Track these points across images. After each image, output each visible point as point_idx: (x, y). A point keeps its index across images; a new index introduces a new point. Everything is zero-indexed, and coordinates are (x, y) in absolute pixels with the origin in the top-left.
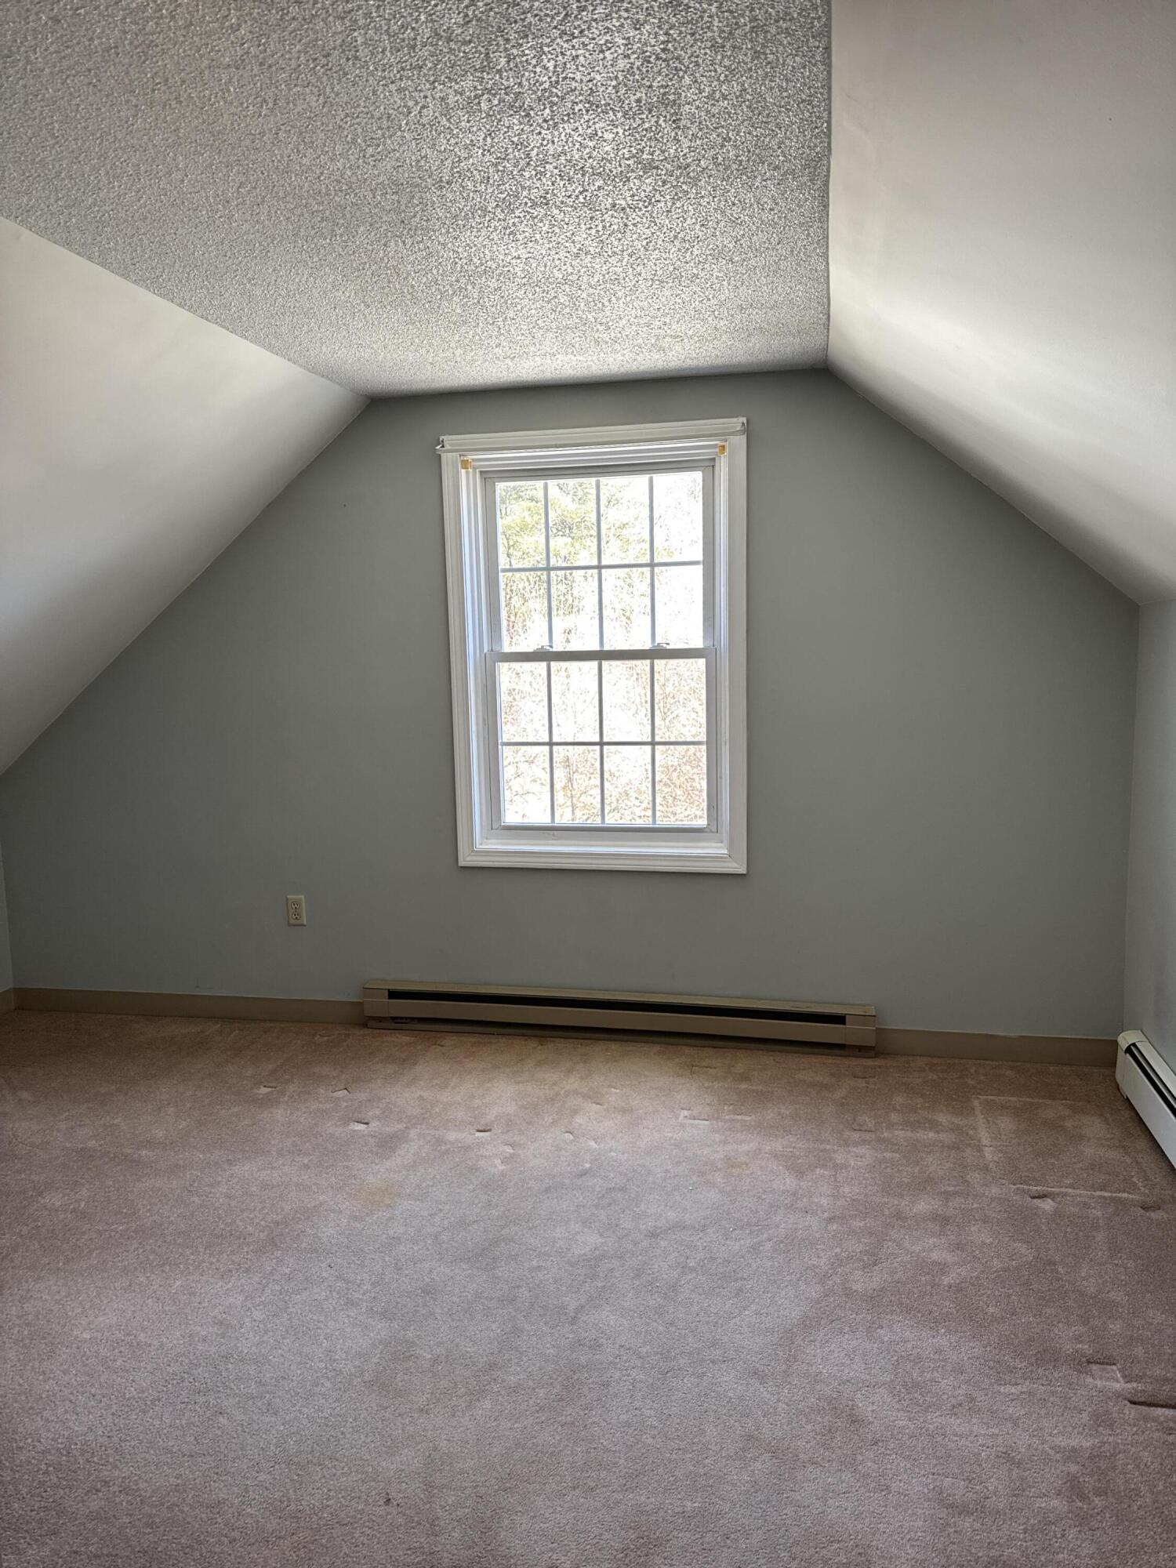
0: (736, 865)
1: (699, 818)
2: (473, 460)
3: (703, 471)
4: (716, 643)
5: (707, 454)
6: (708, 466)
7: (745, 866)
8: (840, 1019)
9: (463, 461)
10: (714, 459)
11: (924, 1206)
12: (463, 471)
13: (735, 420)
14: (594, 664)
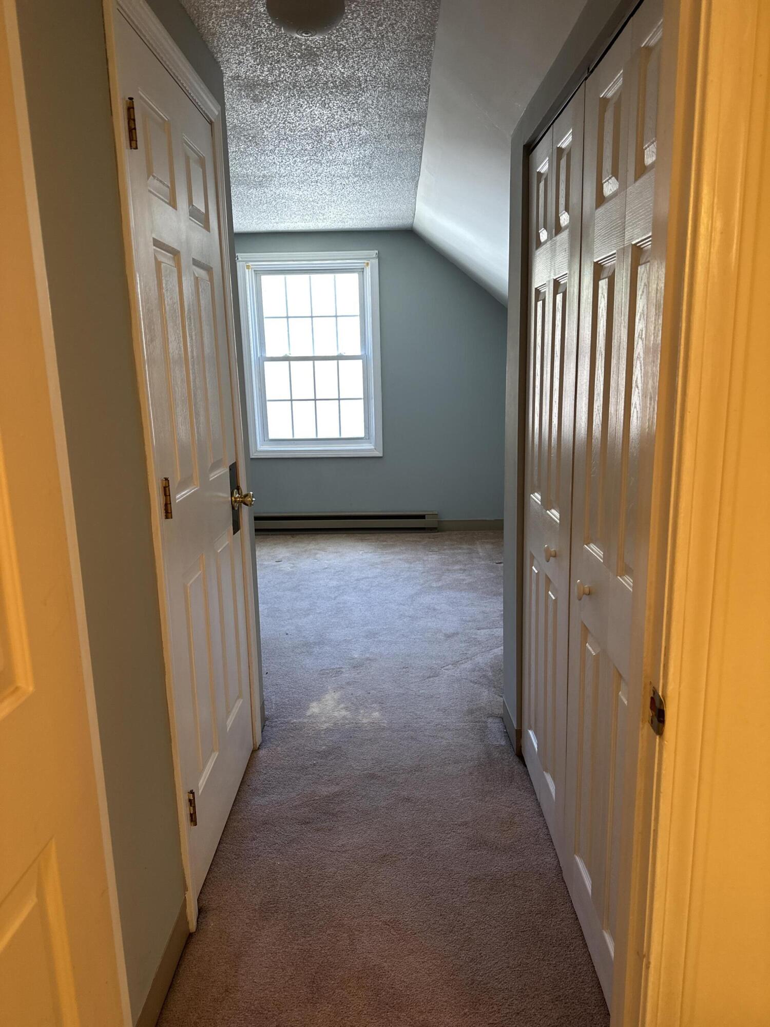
0: (378, 453)
1: (361, 433)
2: (252, 265)
3: (359, 273)
4: (367, 353)
5: (360, 266)
6: (362, 271)
7: (382, 453)
8: (423, 517)
9: (247, 266)
10: (363, 268)
11: (457, 567)
12: (247, 270)
13: (373, 251)
14: (311, 362)
